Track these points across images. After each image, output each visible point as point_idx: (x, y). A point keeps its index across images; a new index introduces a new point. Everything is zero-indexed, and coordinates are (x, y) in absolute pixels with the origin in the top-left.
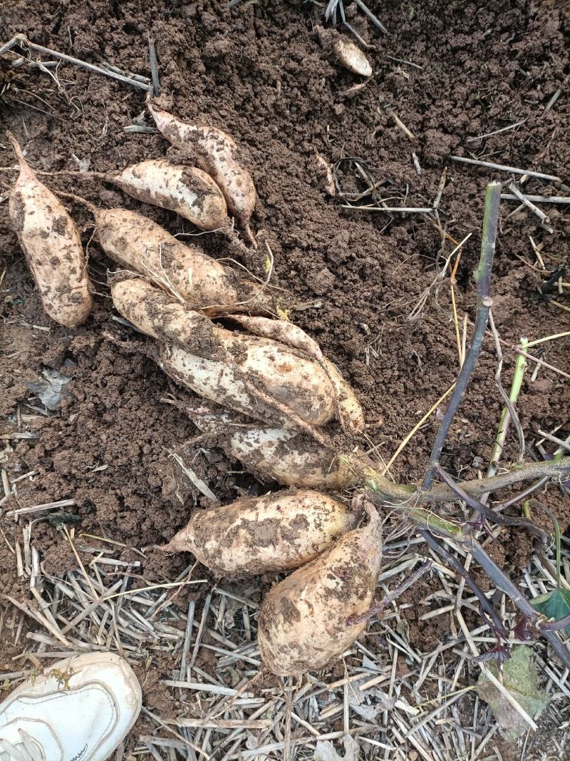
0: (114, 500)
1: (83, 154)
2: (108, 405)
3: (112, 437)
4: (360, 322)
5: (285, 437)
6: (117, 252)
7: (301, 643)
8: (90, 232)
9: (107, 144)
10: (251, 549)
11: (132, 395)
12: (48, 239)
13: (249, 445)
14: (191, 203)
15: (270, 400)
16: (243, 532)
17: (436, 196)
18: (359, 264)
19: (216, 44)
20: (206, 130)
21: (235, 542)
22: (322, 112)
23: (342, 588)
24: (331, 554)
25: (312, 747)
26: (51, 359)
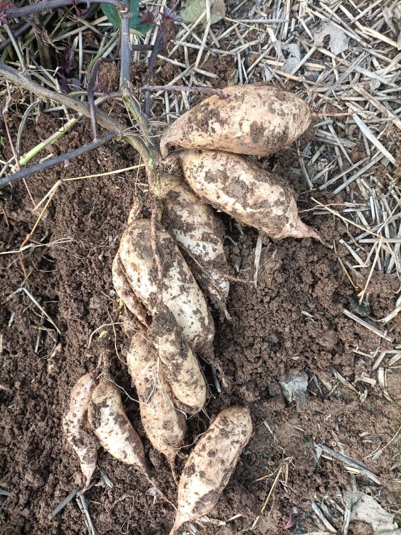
0: (317, 289)
1: (148, 498)
2: (266, 345)
3: (282, 325)
4: (101, 262)
5: (181, 234)
6: (175, 423)
7: (266, 108)
8: (183, 451)
9: (130, 489)
10: (254, 188)
11: (248, 337)
12: (203, 470)
13: (204, 247)
14: (108, 408)
15: (156, 257)
16: (251, 202)
17: (17, 294)
18: (75, 294)
19: (32, 481)
20: (70, 439)
21: (260, 201)
22: (28, 392)
23: (212, 119)
24: (204, 143)
25: (343, 55)
26: (278, 404)
